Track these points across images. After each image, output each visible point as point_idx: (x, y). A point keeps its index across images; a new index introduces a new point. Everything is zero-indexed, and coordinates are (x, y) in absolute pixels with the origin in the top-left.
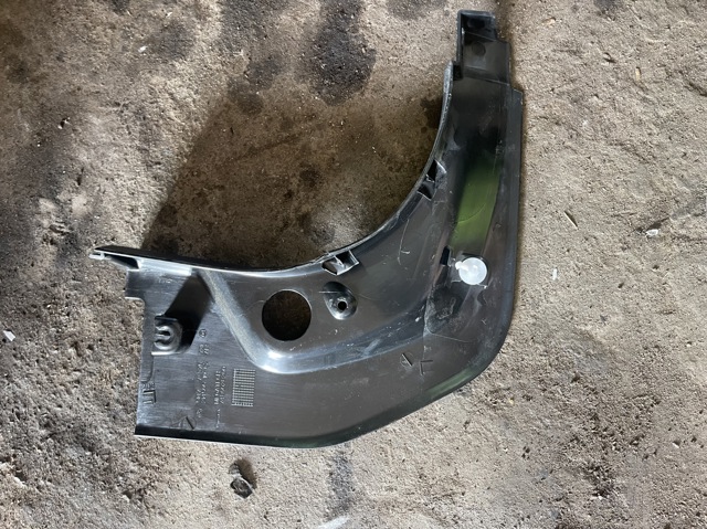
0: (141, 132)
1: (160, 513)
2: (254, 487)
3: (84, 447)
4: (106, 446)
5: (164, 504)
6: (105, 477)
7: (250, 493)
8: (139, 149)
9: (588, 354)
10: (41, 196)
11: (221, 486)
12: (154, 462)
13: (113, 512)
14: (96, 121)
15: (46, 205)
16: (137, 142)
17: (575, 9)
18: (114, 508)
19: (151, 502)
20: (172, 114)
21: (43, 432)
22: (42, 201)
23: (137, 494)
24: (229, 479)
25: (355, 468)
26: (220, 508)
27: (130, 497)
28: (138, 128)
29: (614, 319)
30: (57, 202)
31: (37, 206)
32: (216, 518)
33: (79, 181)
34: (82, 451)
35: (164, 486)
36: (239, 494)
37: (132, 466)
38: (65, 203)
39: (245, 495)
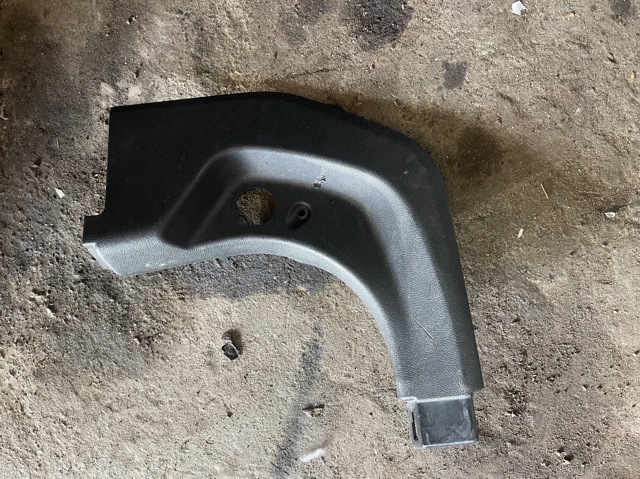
0: (197, 41)
1: (162, 358)
2: (241, 353)
3: (109, 295)
4: (127, 298)
5: (167, 351)
6: (123, 321)
7: (236, 356)
8: (193, 56)
9: (531, 303)
10: (103, 81)
11: (214, 347)
12: (164, 317)
13: (125, 351)
14: (160, 23)
15: (106, 89)
16: (192, 49)
17: (594, 8)
18: (126, 347)
19: (156, 348)
20: (226, 30)
21: (77, 277)
22: (103, 85)
23: (147, 340)
24: (222, 343)
25: (324, 355)
26: (210, 364)
27: (140, 340)
28: (195, 37)
29: (560, 279)
30: (116, 88)
31: (98, 88)
32: (206, 370)
33: (137, 74)
34: (107, 297)
35: (168, 338)
36: (228, 356)
37: (146, 318)
38: (123, 91)
39: (232, 358)
